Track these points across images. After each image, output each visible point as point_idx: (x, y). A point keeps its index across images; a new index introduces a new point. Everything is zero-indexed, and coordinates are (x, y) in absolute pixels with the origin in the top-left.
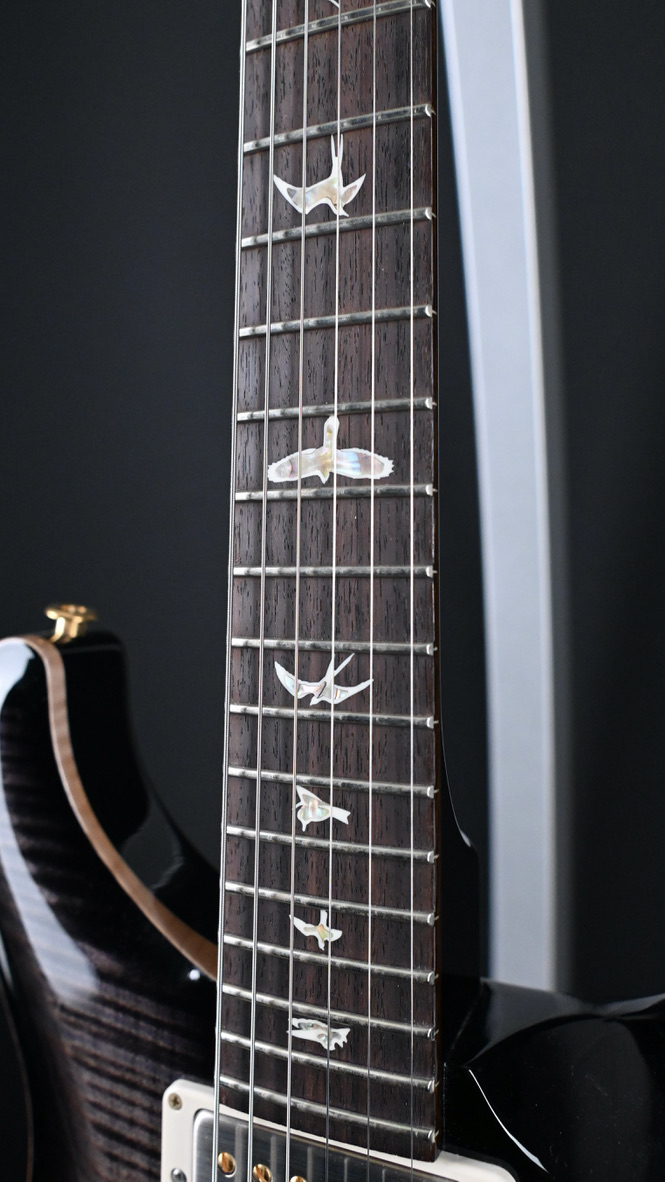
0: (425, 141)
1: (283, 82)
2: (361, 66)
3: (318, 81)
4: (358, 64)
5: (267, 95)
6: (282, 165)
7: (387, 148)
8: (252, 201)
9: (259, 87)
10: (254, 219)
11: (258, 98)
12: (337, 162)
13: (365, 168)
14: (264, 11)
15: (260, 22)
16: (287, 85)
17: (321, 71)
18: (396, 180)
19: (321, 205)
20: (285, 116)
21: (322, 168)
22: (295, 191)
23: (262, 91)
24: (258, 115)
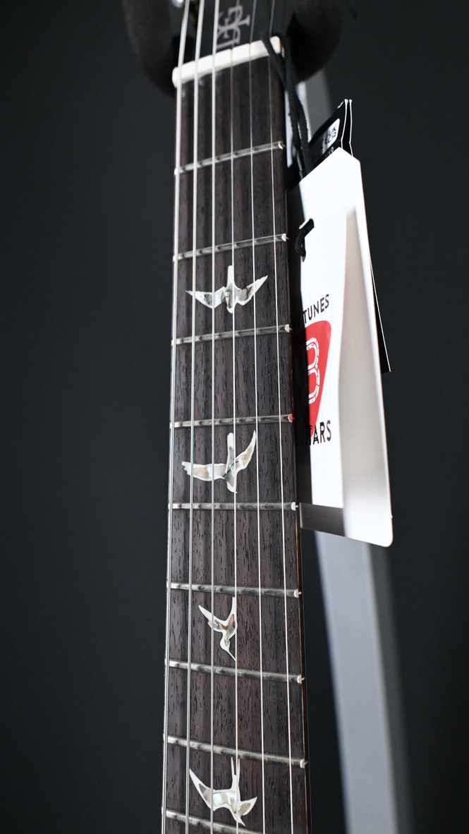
0: (301, 787)
1: (195, 699)
2: (252, 710)
3: (221, 711)
4: (250, 709)
5: (184, 704)
6: (195, 764)
7: (273, 783)
8: (174, 780)
9: (178, 694)
10: (175, 796)
11: (178, 702)
12: (236, 779)
13: (256, 793)
14: (182, 640)
15: (179, 647)
16: (198, 704)
17: (224, 703)
18: (280, 811)
19: (224, 808)
20: (197, 727)
21: (225, 781)
22: (205, 789)
23: (181, 700)
24: (178, 715)
